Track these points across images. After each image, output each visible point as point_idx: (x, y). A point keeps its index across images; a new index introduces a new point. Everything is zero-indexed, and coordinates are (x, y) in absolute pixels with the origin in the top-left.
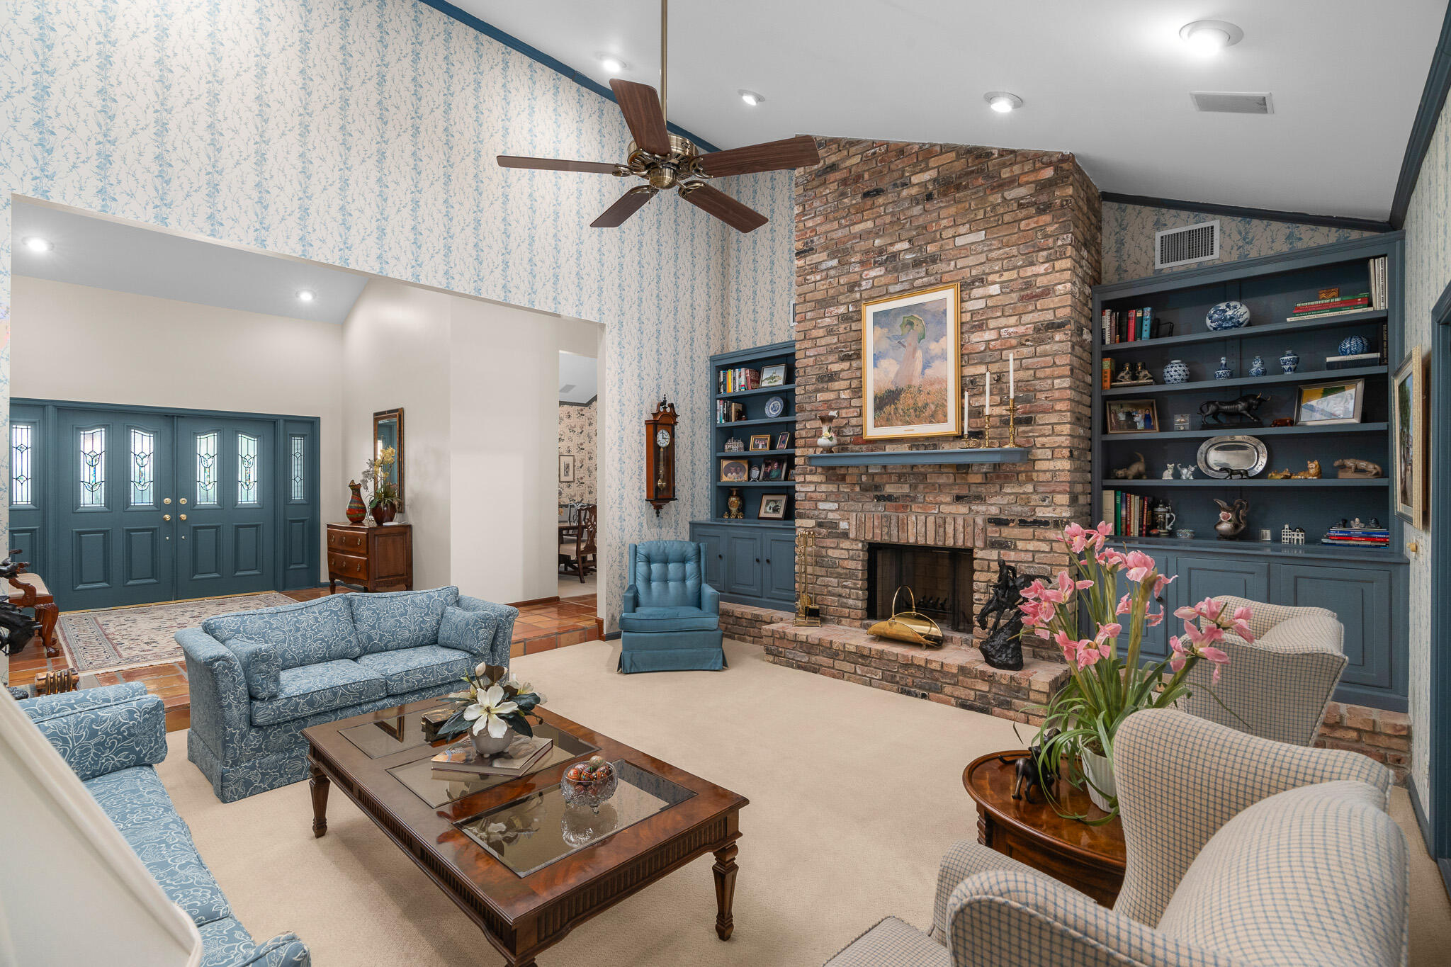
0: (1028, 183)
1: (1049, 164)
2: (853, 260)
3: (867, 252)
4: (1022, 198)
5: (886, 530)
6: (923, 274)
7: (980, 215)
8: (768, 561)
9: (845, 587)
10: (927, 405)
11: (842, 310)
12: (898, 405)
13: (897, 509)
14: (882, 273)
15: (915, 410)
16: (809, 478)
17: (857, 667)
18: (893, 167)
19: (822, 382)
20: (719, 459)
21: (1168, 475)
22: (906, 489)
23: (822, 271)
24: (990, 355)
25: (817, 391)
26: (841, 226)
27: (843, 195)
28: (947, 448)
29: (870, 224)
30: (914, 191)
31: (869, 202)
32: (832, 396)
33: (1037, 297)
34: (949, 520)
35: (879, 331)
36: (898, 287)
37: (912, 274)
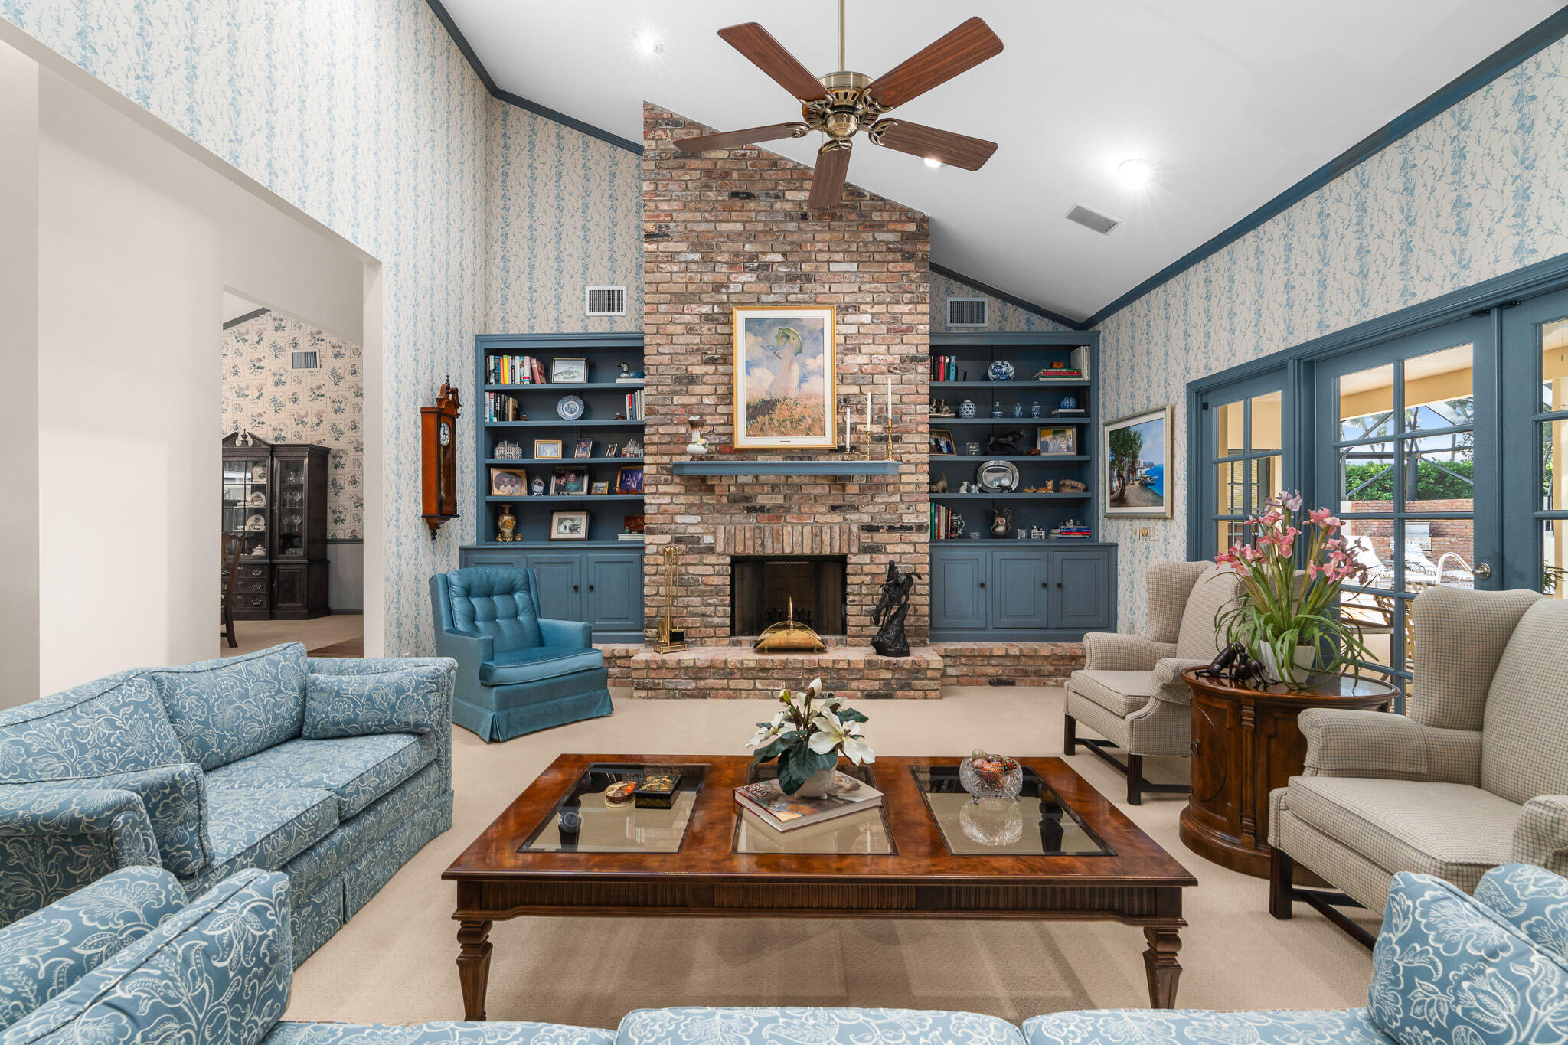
0: (895, 231)
1: (913, 220)
2: (719, 259)
3: (736, 254)
4: (890, 243)
5: (759, 542)
6: (797, 290)
7: (854, 247)
8: (591, 588)
9: (710, 605)
10: (803, 418)
11: (706, 309)
12: (773, 416)
13: (769, 520)
14: (753, 280)
15: (792, 423)
16: (662, 489)
17: (757, 682)
18: (765, 175)
19: (680, 384)
20: (489, 467)
21: (963, 490)
22: (779, 500)
23: (680, 262)
24: (861, 377)
25: (675, 393)
26: (704, 220)
27: (707, 187)
28: (822, 460)
29: (739, 227)
30: (788, 206)
31: (738, 204)
32: (693, 400)
33: (903, 332)
34: (826, 529)
35: (752, 338)
36: (771, 298)
37: (785, 288)
